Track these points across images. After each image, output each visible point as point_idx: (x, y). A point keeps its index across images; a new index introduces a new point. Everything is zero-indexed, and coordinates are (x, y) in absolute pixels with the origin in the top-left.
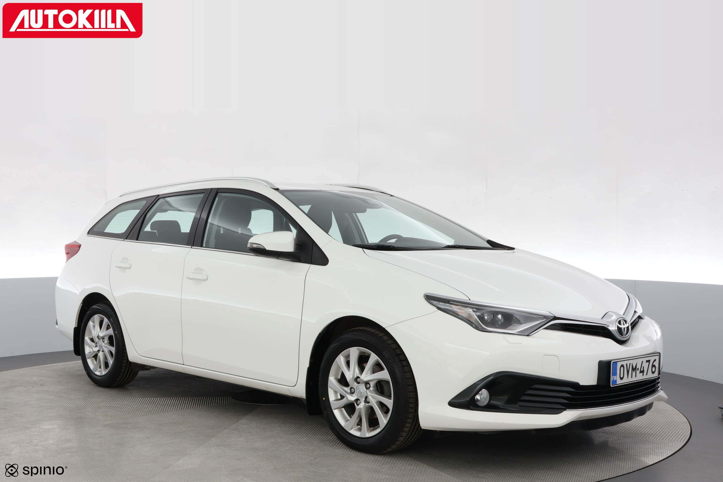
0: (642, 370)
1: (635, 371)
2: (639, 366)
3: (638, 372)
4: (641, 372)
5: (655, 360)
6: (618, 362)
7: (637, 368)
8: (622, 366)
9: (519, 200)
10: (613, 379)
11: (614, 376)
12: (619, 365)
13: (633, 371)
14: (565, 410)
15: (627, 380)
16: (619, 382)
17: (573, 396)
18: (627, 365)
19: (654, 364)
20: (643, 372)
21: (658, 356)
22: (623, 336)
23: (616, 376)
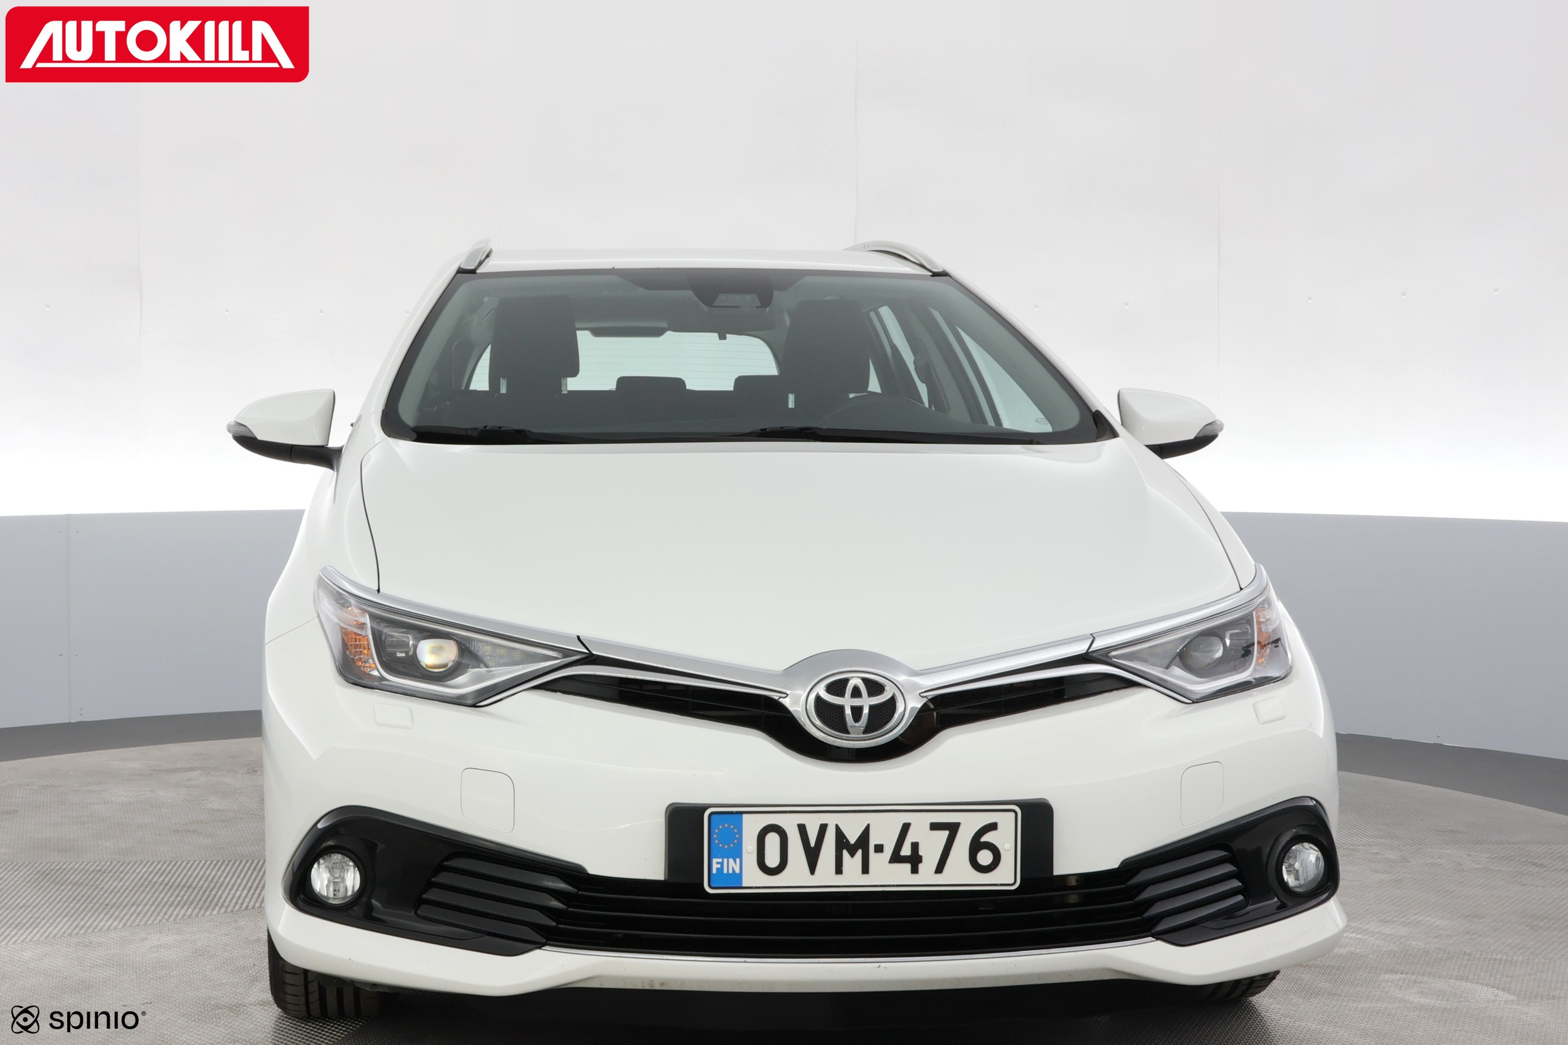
0: (906, 851)
1: (859, 852)
2: (883, 839)
3: (878, 861)
4: (896, 858)
5: (990, 827)
6: (744, 816)
7: (873, 841)
9: (1310, 299)
12: (752, 826)
13: (845, 853)
14: (540, 946)
16: (754, 880)
17: (569, 906)
18: (802, 829)
19: (986, 838)
20: (915, 860)
21: (1013, 814)
22: (848, 733)
23: (738, 860)
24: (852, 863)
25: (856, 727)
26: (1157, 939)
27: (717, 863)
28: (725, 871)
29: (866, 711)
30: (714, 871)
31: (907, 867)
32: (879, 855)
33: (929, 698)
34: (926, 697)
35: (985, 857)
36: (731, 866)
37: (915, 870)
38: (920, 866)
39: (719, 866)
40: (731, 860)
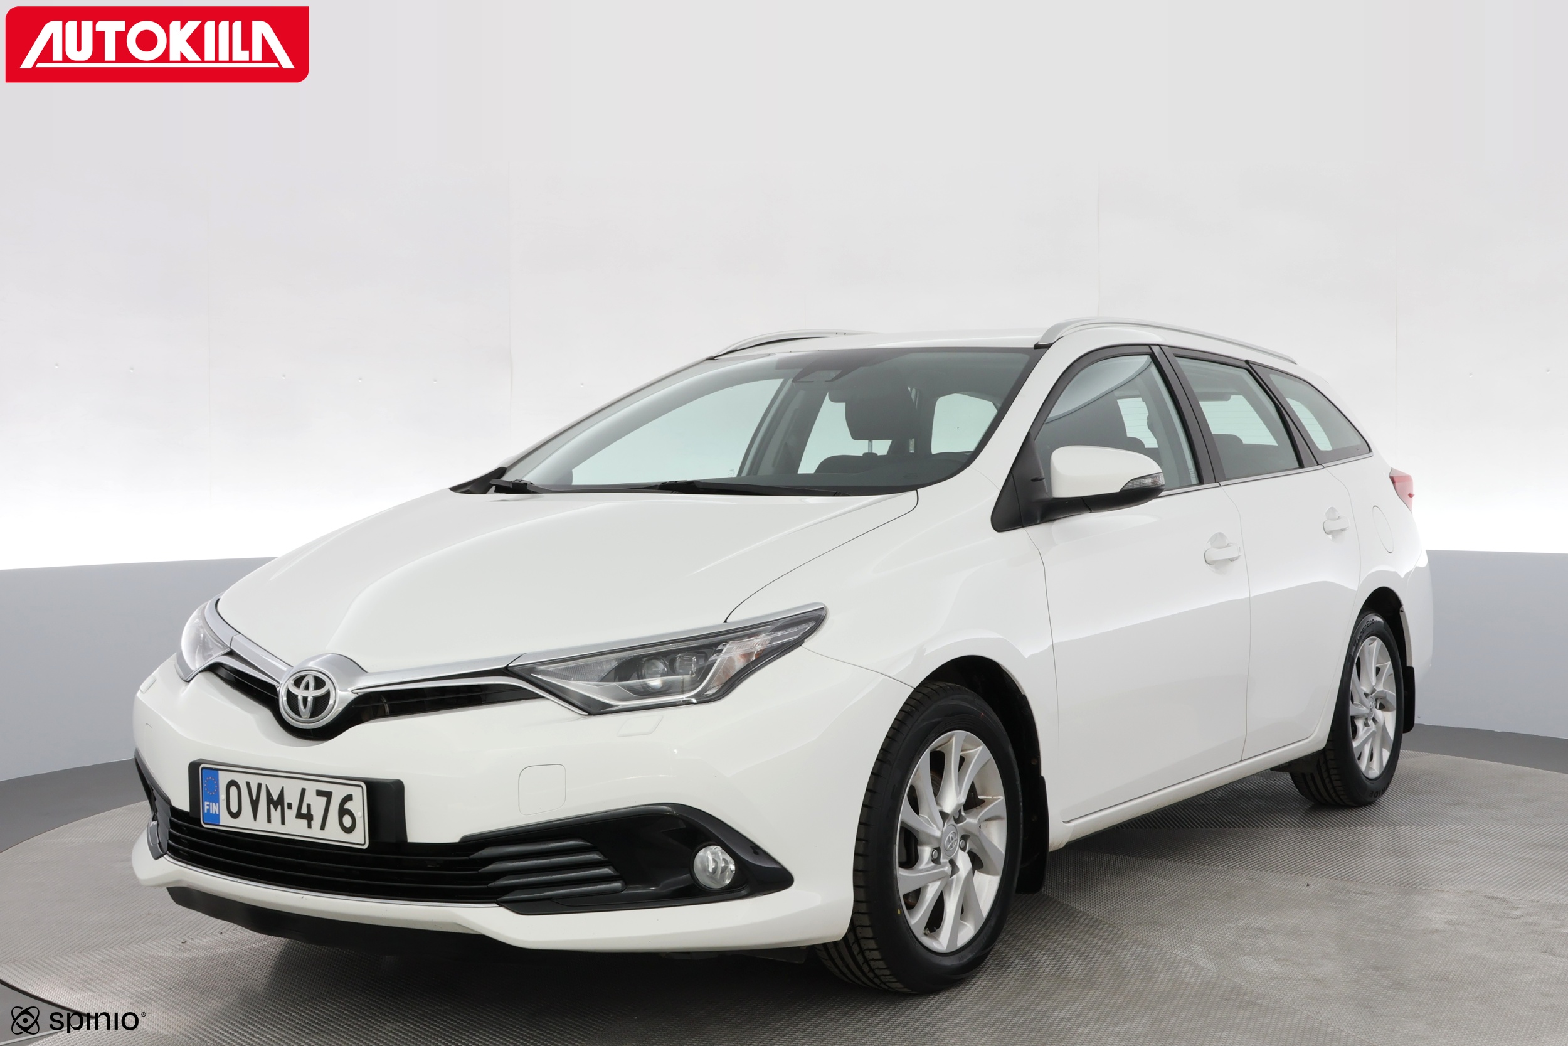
0: (304, 811)
1: (279, 807)
2: (292, 797)
3: (290, 814)
4: (299, 815)
5: (349, 798)
6: (220, 772)
7: (286, 801)
8: (233, 783)
10: (208, 810)
11: (210, 802)
12: (224, 778)
13: (272, 806)
14: (164, 854)
15: (246, 823)
16: (226, 821)
18: (248, 784)
19: (348, 806)
20: (309, 817)
21: (360, 789)
22: (301, 717)
23: (217, 804)
24: (276, 814)
25: (305, 712)
26: (500, 906)
27: (208, 805)
28: (211, 812)
29: (310, 699)
30: (206, 811)
31: (305, 822)
32: (290, 811)
33: (360, 694)
34: (357, 693)
35: (347, 821)
36: (214, 808)
37: (310, 826)
38: (312, 822)
39: (208, 807)
40: (214, 804)
